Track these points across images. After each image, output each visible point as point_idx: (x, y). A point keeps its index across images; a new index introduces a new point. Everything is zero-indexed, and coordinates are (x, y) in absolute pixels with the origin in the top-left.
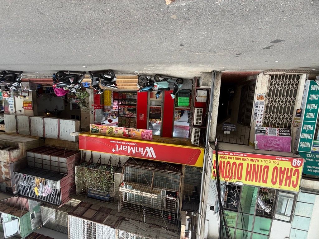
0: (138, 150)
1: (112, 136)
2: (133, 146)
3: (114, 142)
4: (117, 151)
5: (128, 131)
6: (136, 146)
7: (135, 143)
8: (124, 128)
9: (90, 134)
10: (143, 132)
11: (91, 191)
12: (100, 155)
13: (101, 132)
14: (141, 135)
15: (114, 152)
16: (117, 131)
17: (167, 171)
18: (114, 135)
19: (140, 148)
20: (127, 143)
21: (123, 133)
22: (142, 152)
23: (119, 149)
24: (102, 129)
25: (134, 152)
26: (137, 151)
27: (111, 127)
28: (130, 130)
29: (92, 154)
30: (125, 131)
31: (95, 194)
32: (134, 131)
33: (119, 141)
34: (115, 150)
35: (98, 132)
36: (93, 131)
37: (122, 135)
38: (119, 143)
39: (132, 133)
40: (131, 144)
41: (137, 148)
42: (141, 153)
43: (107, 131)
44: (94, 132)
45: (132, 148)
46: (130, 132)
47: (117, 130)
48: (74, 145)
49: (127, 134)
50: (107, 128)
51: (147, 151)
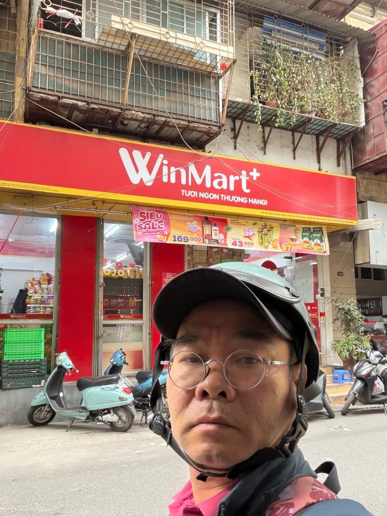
0: (178, 175)
1: (261, 218)
2: (194, 187)
3: (255, 201)
4: (244, 172)
5: (214, 237)
6: (187, 187)
7: (190, 199)
8: (226, 244)
9: (328, 225)
10: (166, 233)
11: (317, 48)
12: (294, 158)
13: (296, 231)
14: (172, 223)
15: (255, 170)
17: (80, 103)
18: (255, 224)
20: (216, 197)
21: (229, 229)
22: (165, 169)
23: (237, 178)
24: (292, 240)
25: (192, 169)
26: (183, 172)
27: (266, 247)
28: (207, 241)
29: (319, 162)
30: (222, 236)
31: (306, 39)
32: (195, 236)
33: (240, 205)
34: (251, 174)
35: (304, 230)
36: (319, 235)
37: (232, 223)
38: (239, 199)
39: (201, 229)
40: (203, 195)
42: (169, 166)
43: (276, 235)
44: (315, 231)
46: (207, 232)
47: (247, 240)
48: (371, 190)
49: (215, 225)
50: (277, 243)
51: (150, 171)
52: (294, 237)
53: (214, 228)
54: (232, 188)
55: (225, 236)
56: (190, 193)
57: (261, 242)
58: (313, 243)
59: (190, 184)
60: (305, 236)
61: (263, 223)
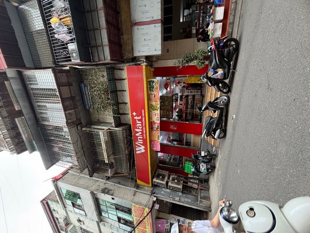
2: (142, 134)
3: (143, 114)
4: (135, 118)
5: (157, 127)
7: (146, 136)
9: (147, 78)
12: (126, 91)
13: (152, 95)
19: (142, 141)
20: (144, 128)
21: (154, 122)
23: (137, 120)
24: (155, 96)
25: (137, 135)
26: (139, 138)
27: (158, 108)
28: (158, 129)
29: (124, 79)
30: (156, 124)
32: (157, 133)
34: (135, 115)
35: (150, 90)
36: (152, 83)
37: (152, 120)
38: (143, 120)
39: (155, 131)
40: (144, 132)
41: (142, 138)
43: (154, 103)
44: (150, 85)
45: (140, 133)
46: (155, 129)
47: (157, 115)
49: (153, 126)
51: (141, 146)
52: (153, 95)
53: (154, 127)
54: (140, 122)
55: (156, 123)
56: (144, 136)
57: (156, 110)
58: (155, 87)
59: (142, 136)
60: (153, 90)
61: (150, 108)
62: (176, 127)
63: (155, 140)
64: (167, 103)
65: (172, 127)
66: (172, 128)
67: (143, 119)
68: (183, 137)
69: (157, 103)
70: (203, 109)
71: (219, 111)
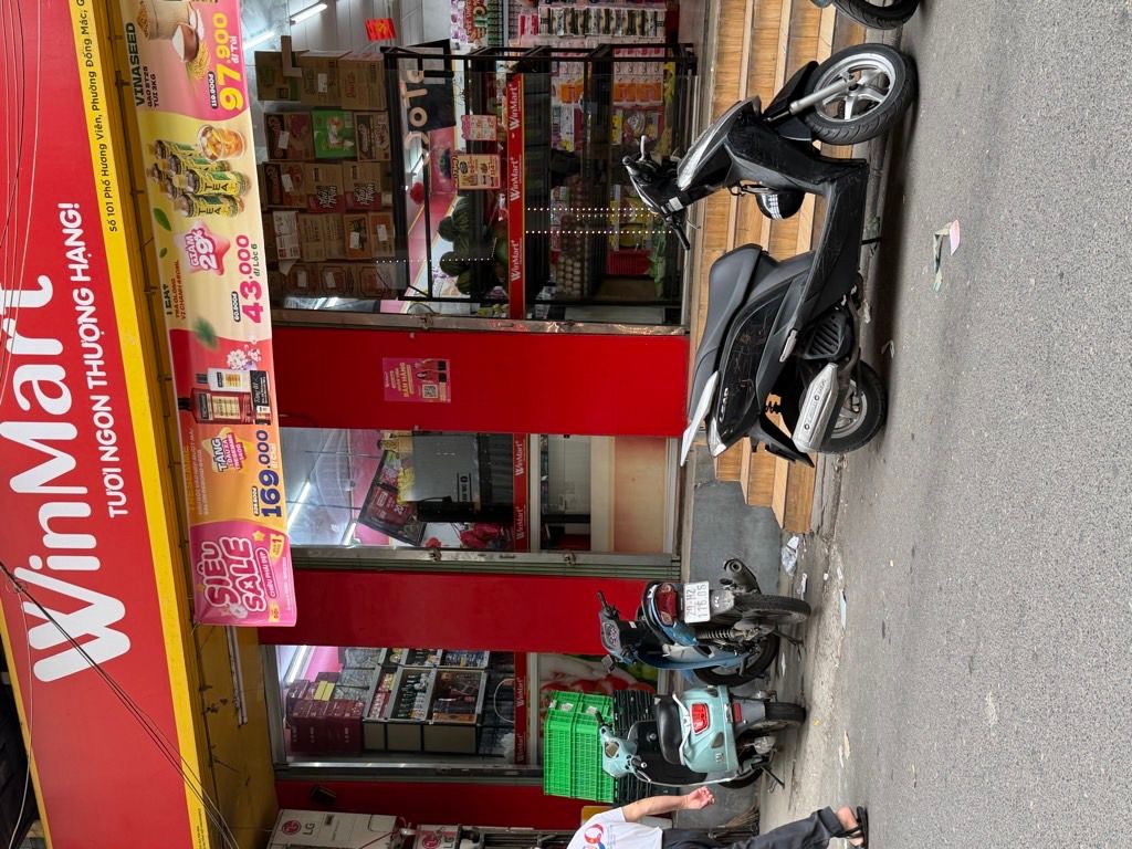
0: (60, 525)
2: (87, 471)
3: (78, 256)
5: (244, 386)
6: (97, 498)
7: (134, 488)
10: (258, 536)
14: (224, 517)
16: (219, 255)
18: (165, 222)
19: (88, 541)
20: (101, 405)
21: (206, 331)
24: (192, 53)
25: (27, 482)
26: (47, 512)
27: (244, 182)
28: (262, 411)
30: (237, 358)
32: (251, 447)
38: (86, 321)
39: (224, 431)
40: (109, 452)
41: (82, 510)
43: (187, 131)
45: (64, 463)
46: (231, 409)
47: (231, 259)
49: (204, 379)
50: (222, 131)
52: (178, 42)
53: (213, 385)
54: (53, 347)
55: (234, 345)
56: (113, 490)
57: (226, 204)
59: (83, 490)
61: (152, 184)
62: (442, 378)
63: (233, 527)
64: (332, 135)
65: (402, 379)
66: (408, 390)
67: (86, 306)
68: (519, 471)
69: (223, 125)
70: (684, 181)
71: (830, 191)
